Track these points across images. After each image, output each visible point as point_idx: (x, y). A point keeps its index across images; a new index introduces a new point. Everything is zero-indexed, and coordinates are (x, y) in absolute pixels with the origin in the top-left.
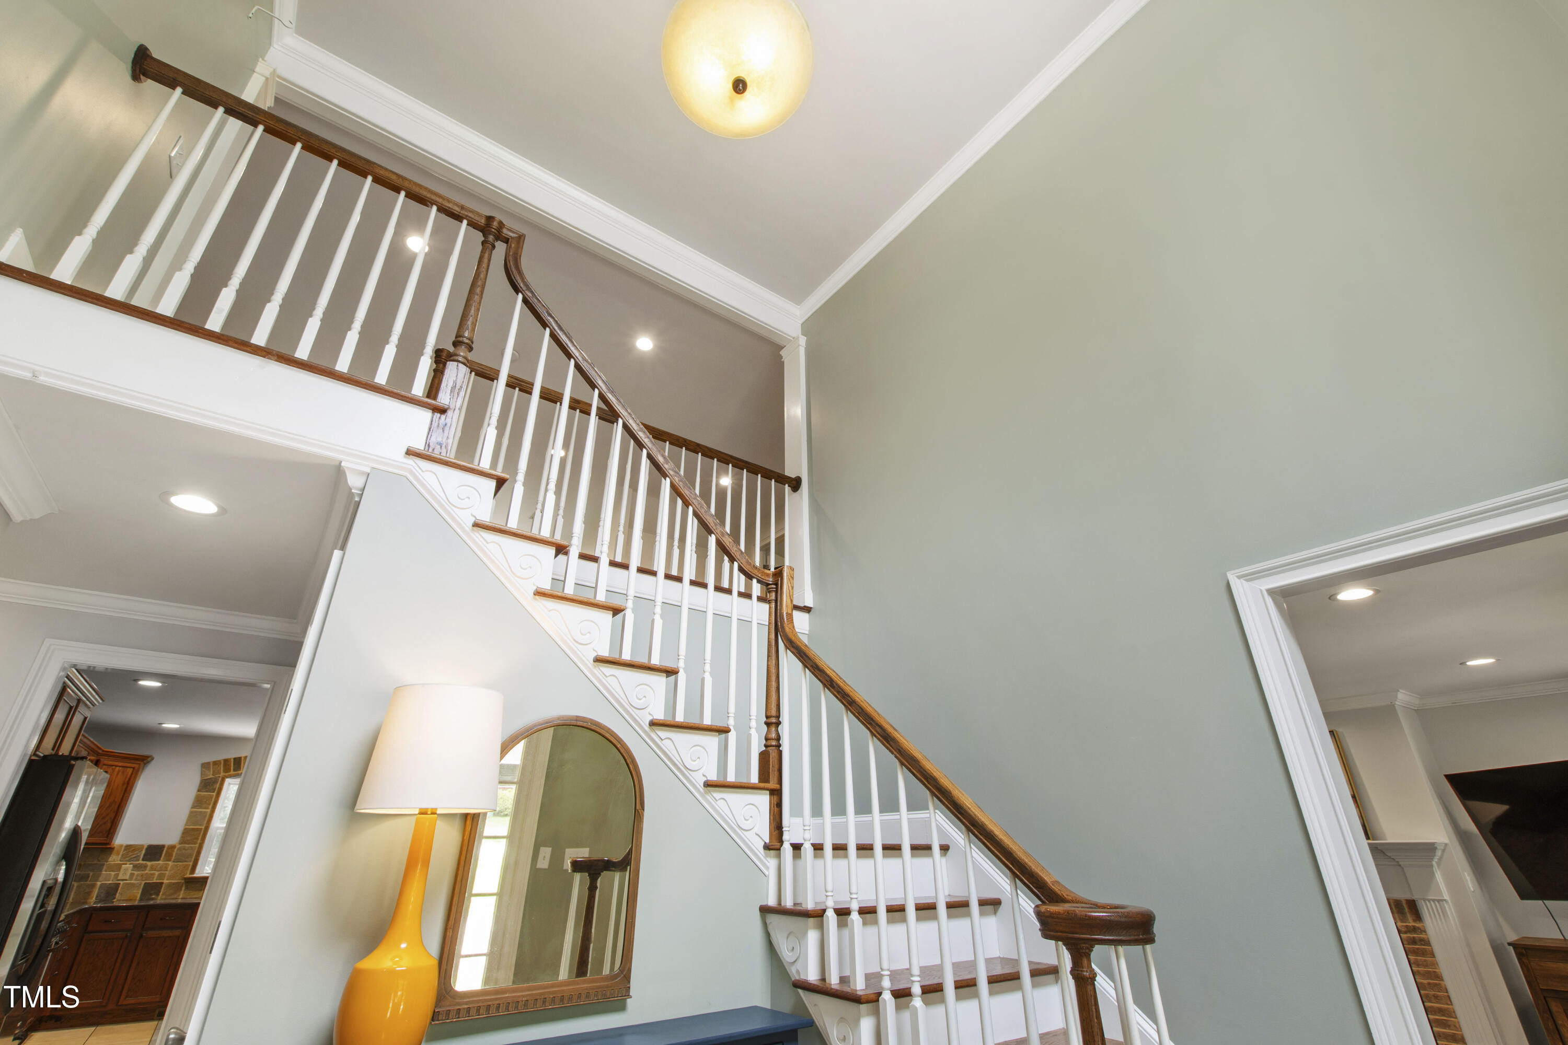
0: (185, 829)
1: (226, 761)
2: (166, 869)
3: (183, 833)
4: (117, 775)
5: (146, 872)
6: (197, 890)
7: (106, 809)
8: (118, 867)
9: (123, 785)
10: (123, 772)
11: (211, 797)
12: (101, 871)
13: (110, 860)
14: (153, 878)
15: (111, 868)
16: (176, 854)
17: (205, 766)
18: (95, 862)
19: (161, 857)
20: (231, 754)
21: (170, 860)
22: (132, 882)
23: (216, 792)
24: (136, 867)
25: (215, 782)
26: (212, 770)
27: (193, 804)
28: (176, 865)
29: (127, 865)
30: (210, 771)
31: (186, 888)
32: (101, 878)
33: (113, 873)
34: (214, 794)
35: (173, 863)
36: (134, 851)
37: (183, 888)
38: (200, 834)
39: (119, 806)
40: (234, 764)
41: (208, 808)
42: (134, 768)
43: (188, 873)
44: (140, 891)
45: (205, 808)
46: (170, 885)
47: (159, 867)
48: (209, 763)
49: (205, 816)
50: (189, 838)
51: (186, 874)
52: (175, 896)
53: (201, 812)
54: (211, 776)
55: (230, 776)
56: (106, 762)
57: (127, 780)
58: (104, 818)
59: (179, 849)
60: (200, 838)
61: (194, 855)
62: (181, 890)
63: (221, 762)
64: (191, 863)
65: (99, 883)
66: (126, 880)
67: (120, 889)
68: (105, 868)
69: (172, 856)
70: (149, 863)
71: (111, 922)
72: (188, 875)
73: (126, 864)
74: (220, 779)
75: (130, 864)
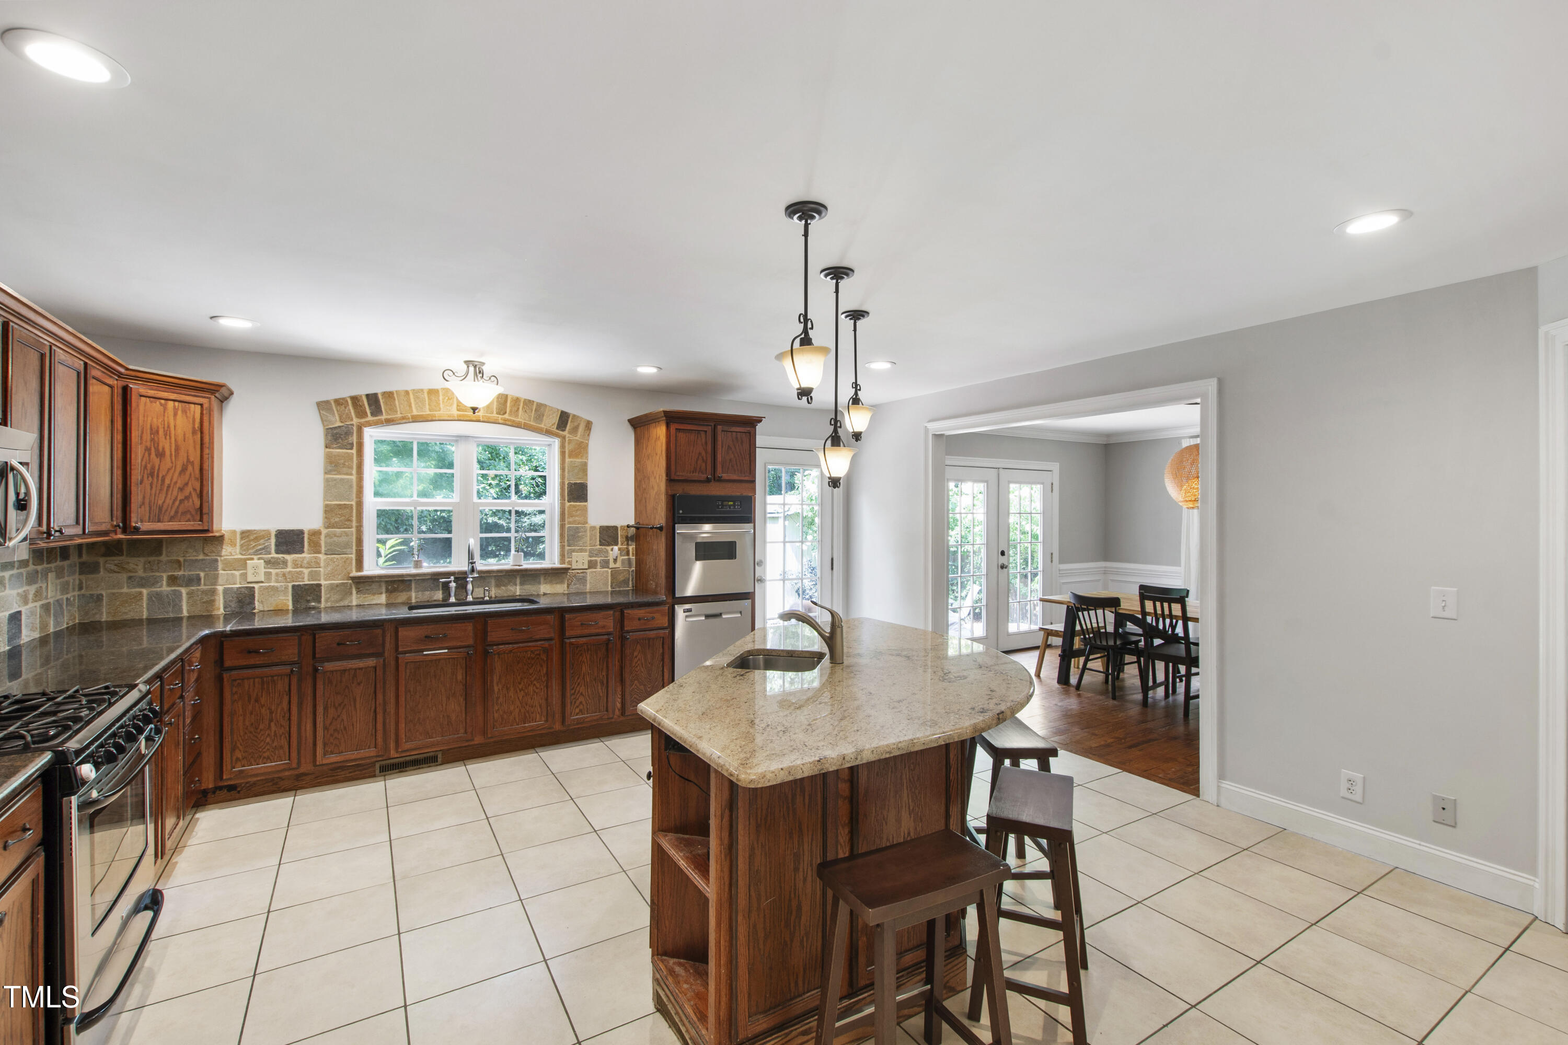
0: (326, 506)
1: (355, 400)
2: (318, 565)
3: (326, 512)
4: (175, 415)
5: (288, 570)
6: (374, 594)
7: (180, 474)
8: (243, 564)
9: (194, 432)
10: (184, 412)
11: (350, 457)
12: (216, 569)
13: (223, 553)
14: (303, 578)
15: (231, 565)
16: (326, 543)
17: (323, 406)
18: (201, 557)
19: (303, 547)
20: (362, 389)
21: (319, 552)
22: (272, 584)
23: (355, 447)
24: (268, 563)
25: (348, 433)
26: (336, 412)
27: (326, 468)
28: (332, 560)
29: (256, 561)
30: (334, 414)
31: (359, 591)
32: (220, 581)
33: (237, 573)
34: (354, 451)
35: (325, 557)
36: (256, 539)
37: (354, 592)
38: (352, 512)
39: (201, 469)
40: (370, 405)
41: (351, 474)
42: (201, 405)
43: (354, 569)
44: (290, 598)
45: (347, 474)
46: (332, 588)
47: (305, 562)
48: (327, 402)
49: (351, 487)
50: (337, 520)
51: (351, 571)
52: (346, 603)
53: (342, 480)
54: (338, 424)
55: (369, 424)
56: (143, 390)
57: (197, 425)
58: (181, 489)
59: (327, 536)
60: (354, 519)
61: (354, 544)
62: (351, 593)
63: (347, 401)
64: (353, 556)
65: (220, 589)
66: (262, 582)
67: (256, 595)
68: (220, 565)
69: (320, 546)
70: (289, 557)
71: (257, 652)
72: (355, 574)
73: (252, 559)
74: (355, 428)
75: (259, 559)
